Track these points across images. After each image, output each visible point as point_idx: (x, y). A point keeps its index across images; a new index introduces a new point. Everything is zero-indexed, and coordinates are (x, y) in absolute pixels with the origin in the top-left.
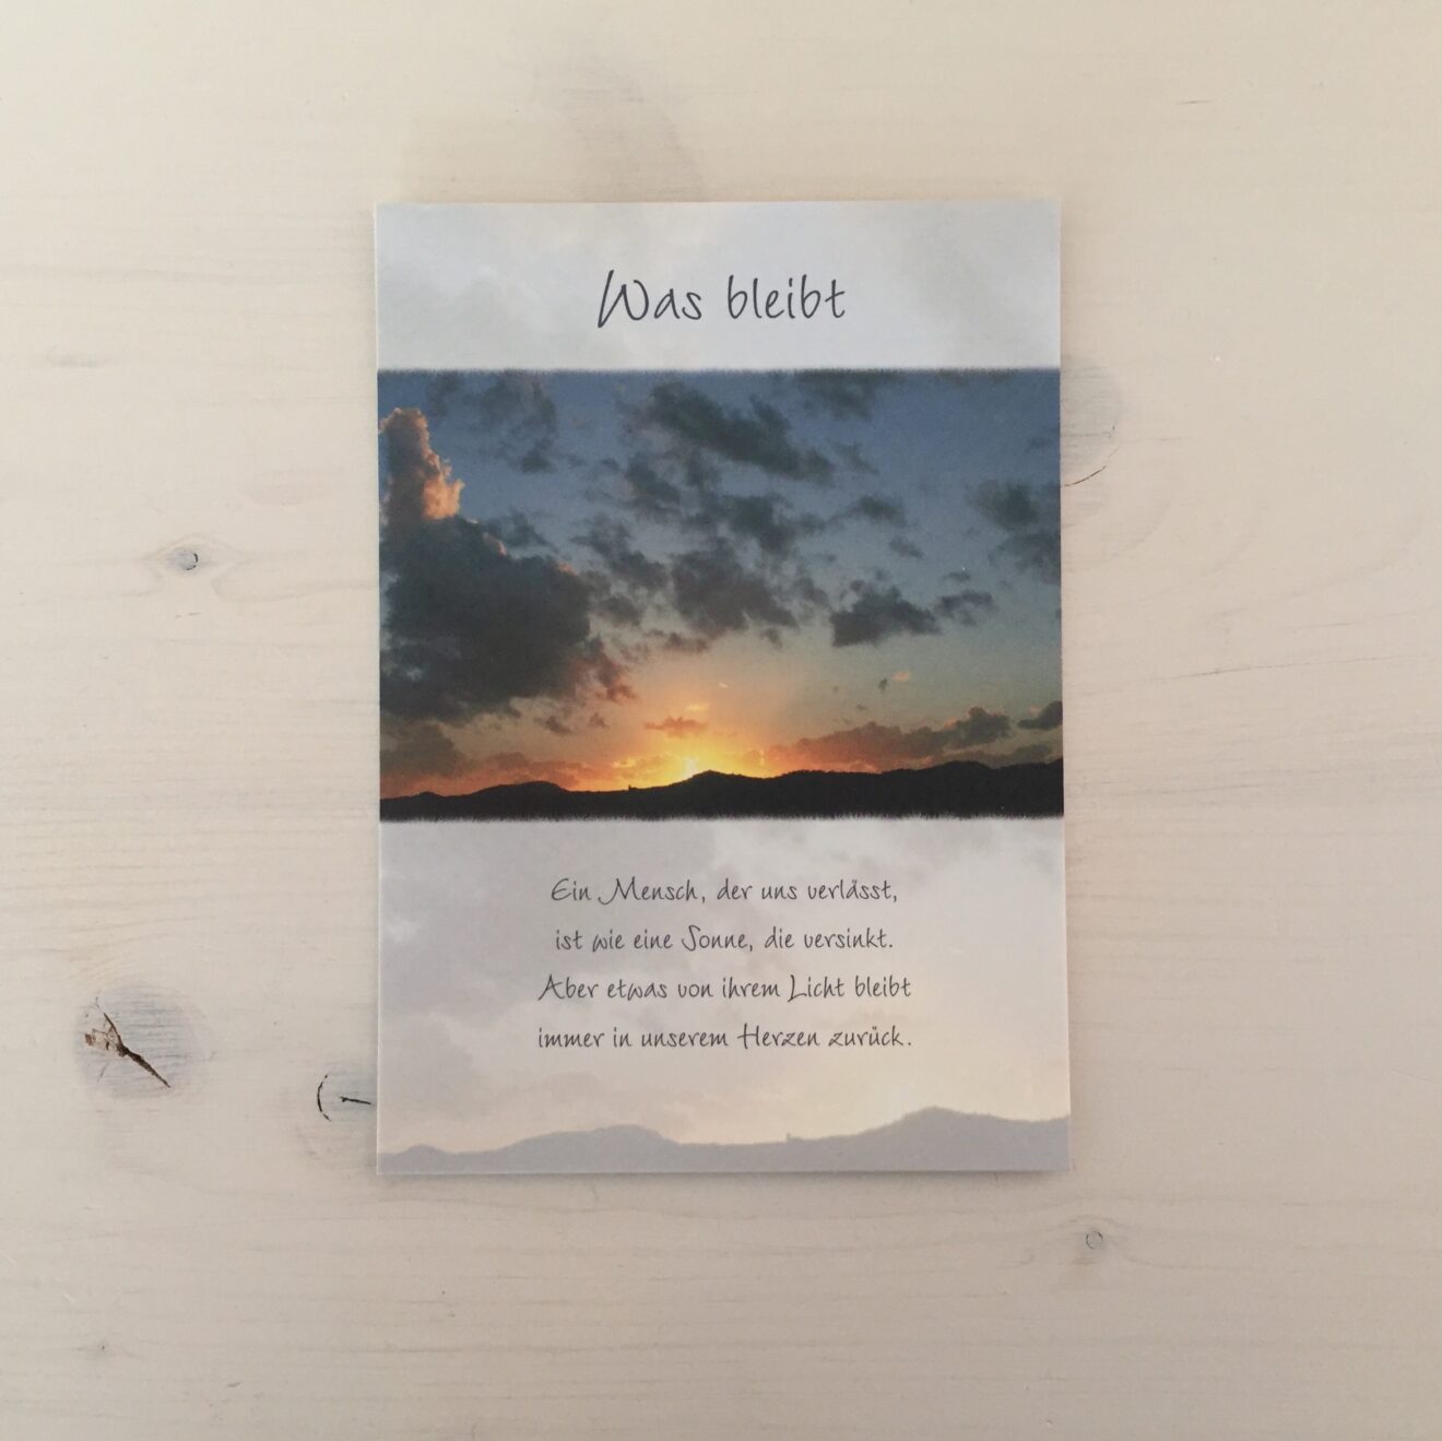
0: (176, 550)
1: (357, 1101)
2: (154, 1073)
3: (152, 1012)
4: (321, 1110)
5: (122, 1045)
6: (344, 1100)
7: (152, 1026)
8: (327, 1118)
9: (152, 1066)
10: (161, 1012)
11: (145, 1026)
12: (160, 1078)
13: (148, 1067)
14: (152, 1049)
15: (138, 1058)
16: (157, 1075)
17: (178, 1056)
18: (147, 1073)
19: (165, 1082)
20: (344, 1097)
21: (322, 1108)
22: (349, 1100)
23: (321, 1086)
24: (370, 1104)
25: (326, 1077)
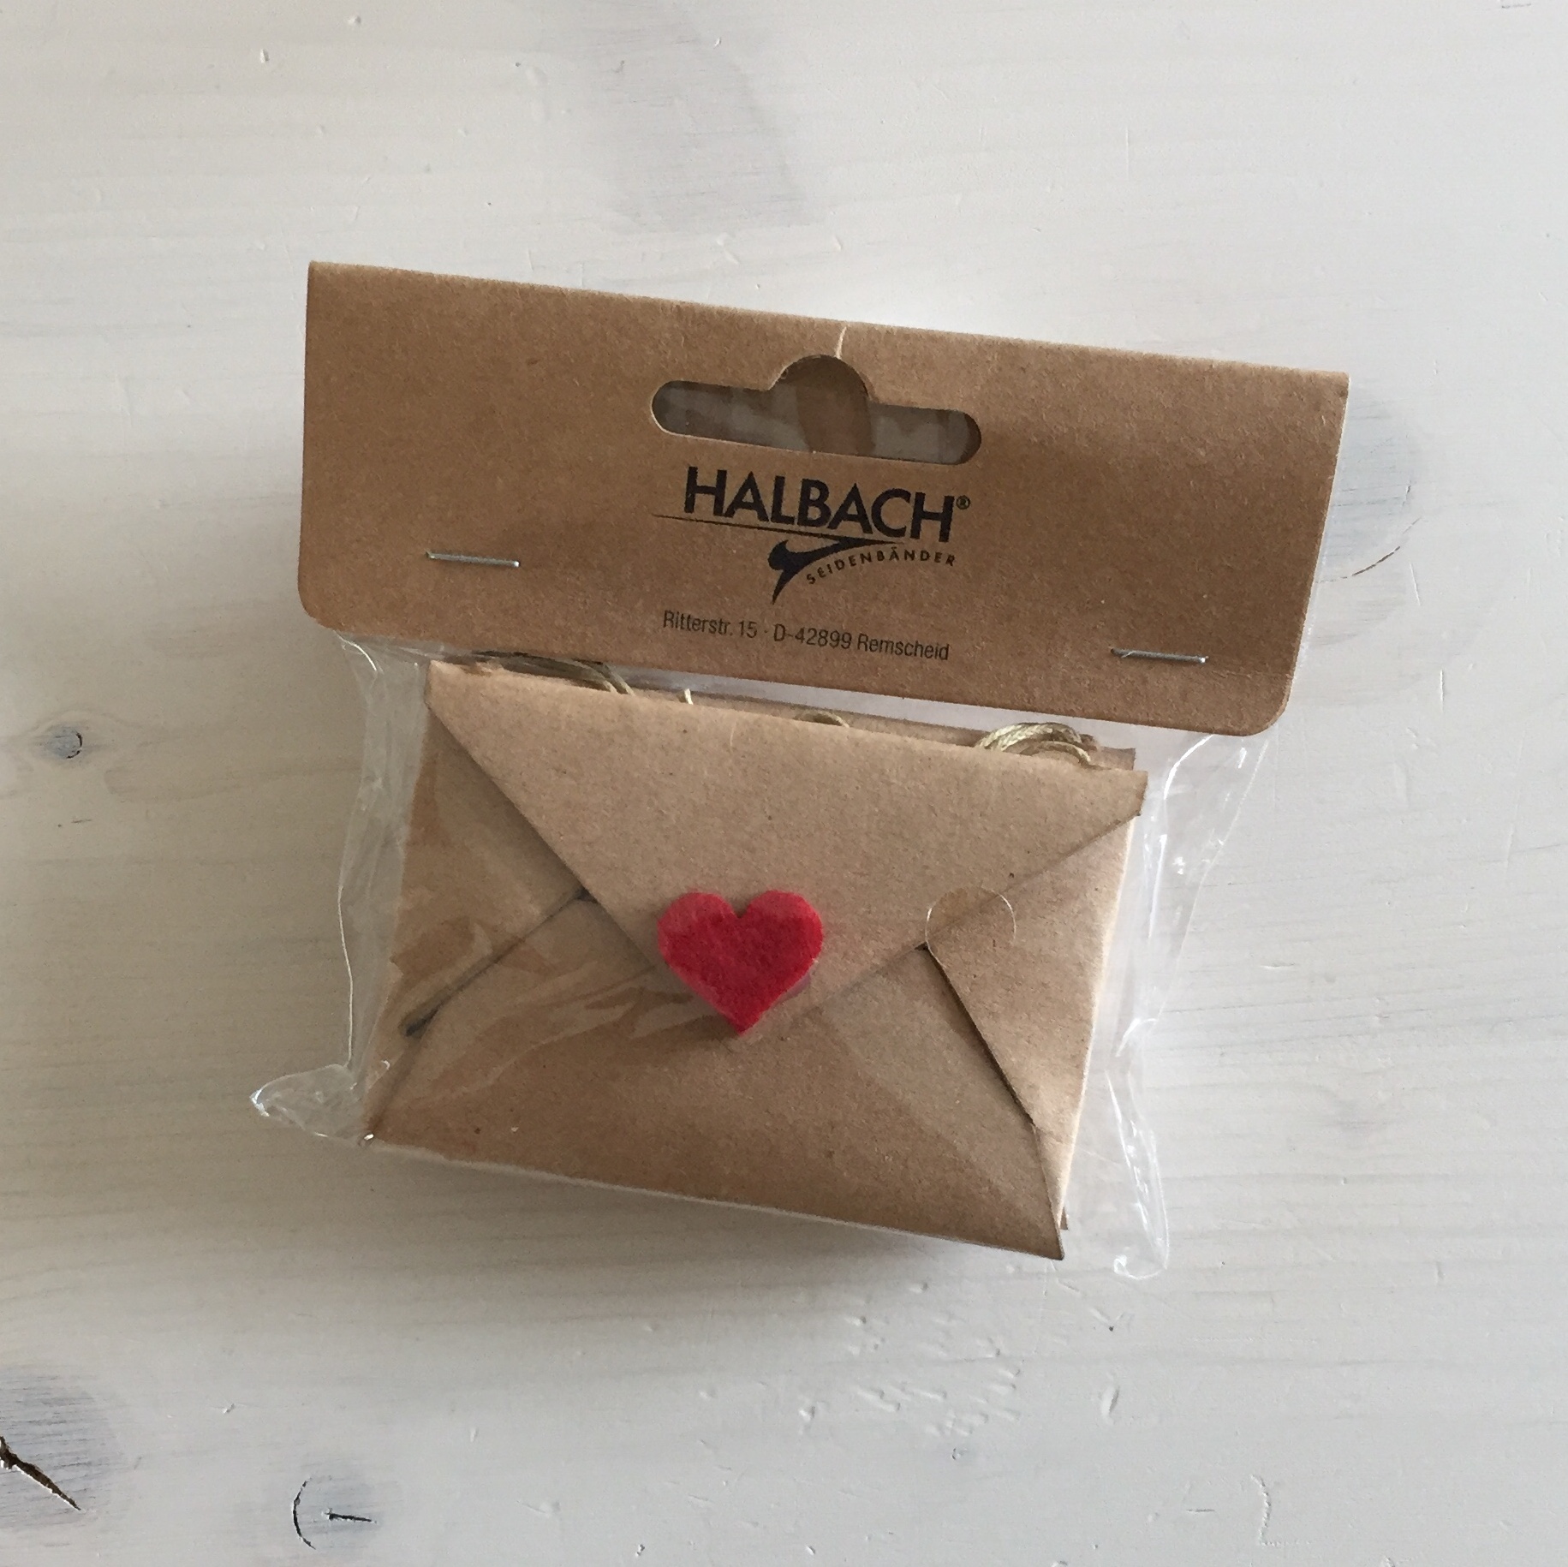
0: (50, 729)
1: (351, 1518)
2: (56, 1490)
3: (49, 1402)
4: (300, 1533)
5: (7, 1451)
6: (332, 1516)
7: (50, 1423)
8: (309, 1544)
9: (53, 1481)
10: (60, 1401)
11: (39, 1423)
12: (64, 1497)
13: (46, 1481)
14: (51, 1456)
15: (30, 1469)
16: (60, 1493)
17: (89, 1464)
18: (51, 1490)
19: (72, 1503)
20: (333, 1512)
21: (301, 1531)
22: (340, 1516)
23: (298, 1498)
24: (369, 1521)
25: (304, 1485)
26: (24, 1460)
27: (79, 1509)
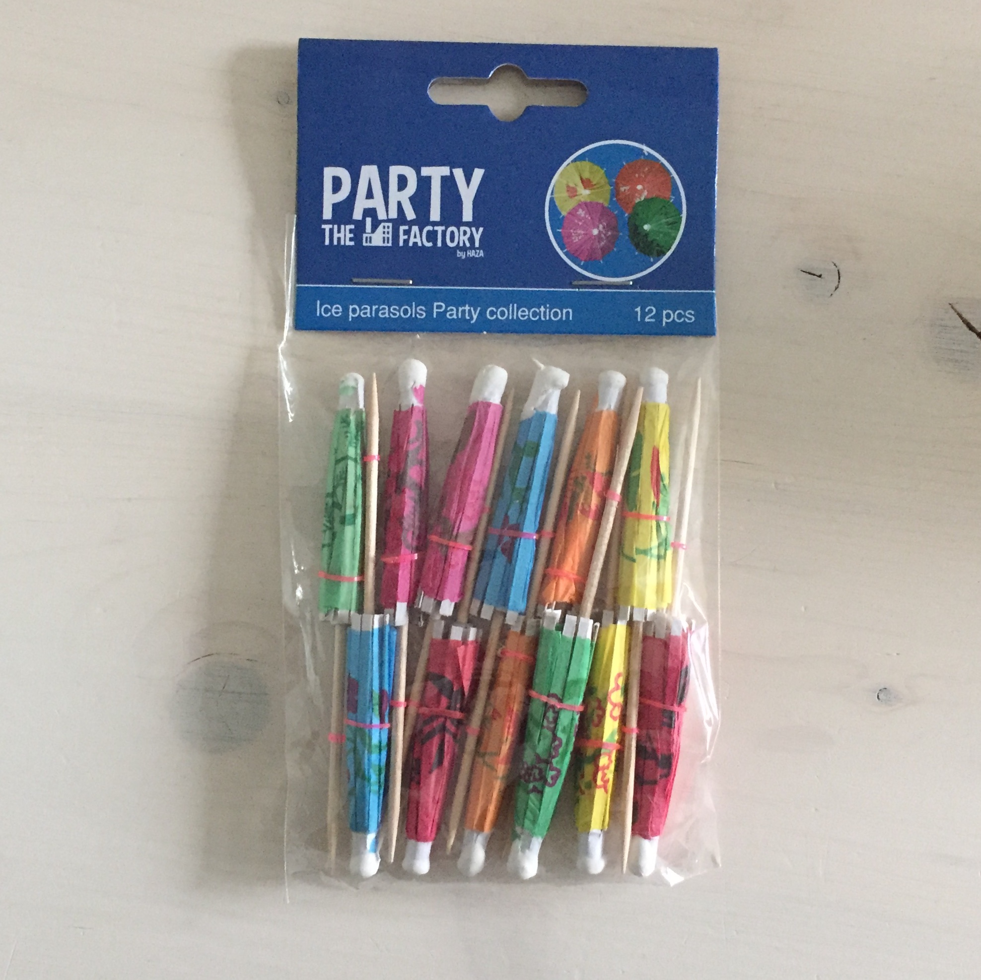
0: (893, 705)
1: (810, 273)
2: (960, 315)
3: (956, 361)
4: (839, 273)
6: (820, 276)
7: (957, 350)
8: (835, 265)
9: (960, 320)
10: (949, 360)
11: (962, 351)
12: (956, 311)
14: (960, 333)
15: (971, 328)
16: (958, 313)
17: (940, 325)
18: (964, 316)
20: (820, 278)
21: (837, 272)
22: (816, 275)
23: (836, 288)
24: (802, 271)
25: (832, 295)
26: (974, 335)
27: (950, 304)
